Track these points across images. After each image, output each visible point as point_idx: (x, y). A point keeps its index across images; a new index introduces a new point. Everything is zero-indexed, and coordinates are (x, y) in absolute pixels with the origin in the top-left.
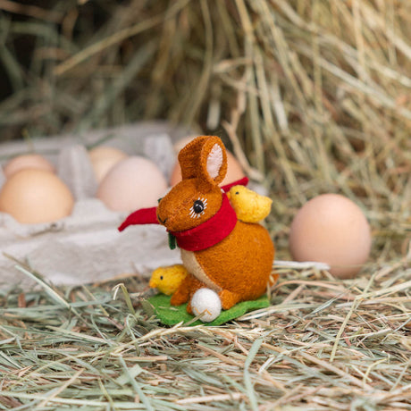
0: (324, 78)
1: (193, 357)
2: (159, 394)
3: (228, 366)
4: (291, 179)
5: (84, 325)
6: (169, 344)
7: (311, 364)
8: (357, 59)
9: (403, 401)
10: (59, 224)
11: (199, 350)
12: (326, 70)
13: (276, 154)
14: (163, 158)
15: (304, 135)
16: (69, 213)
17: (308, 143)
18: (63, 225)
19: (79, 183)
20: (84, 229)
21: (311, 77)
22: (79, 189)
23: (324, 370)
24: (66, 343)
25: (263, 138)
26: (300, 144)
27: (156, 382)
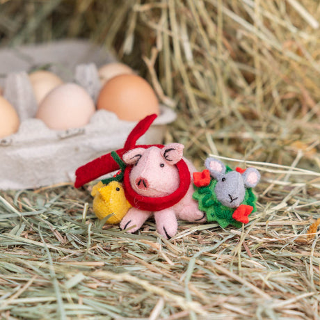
0: (224, 22)
1: (123, 264)
2: (97, 296)
3: (153, 273)
4: (193, 102)
5: (31, 230)
6: (103, 251)
7: (221, 274)
8: (253, 9)
9: (295, 309)
10: (8, 141)
11: (129, 258)
12: (227, 16)
13: (182, 81)
14: (91, 83)
15: (206, 68)
16: (16, 131)
17: (208, 73)
18: (11, 141)
19: (23, 103)
20: (28, 144)
21: (214, 20)
22: (22, 108)
23: (231, 279)
24: (17, 246)
25: (172, 69)
26: (202, 74)
27: (95, 286)
